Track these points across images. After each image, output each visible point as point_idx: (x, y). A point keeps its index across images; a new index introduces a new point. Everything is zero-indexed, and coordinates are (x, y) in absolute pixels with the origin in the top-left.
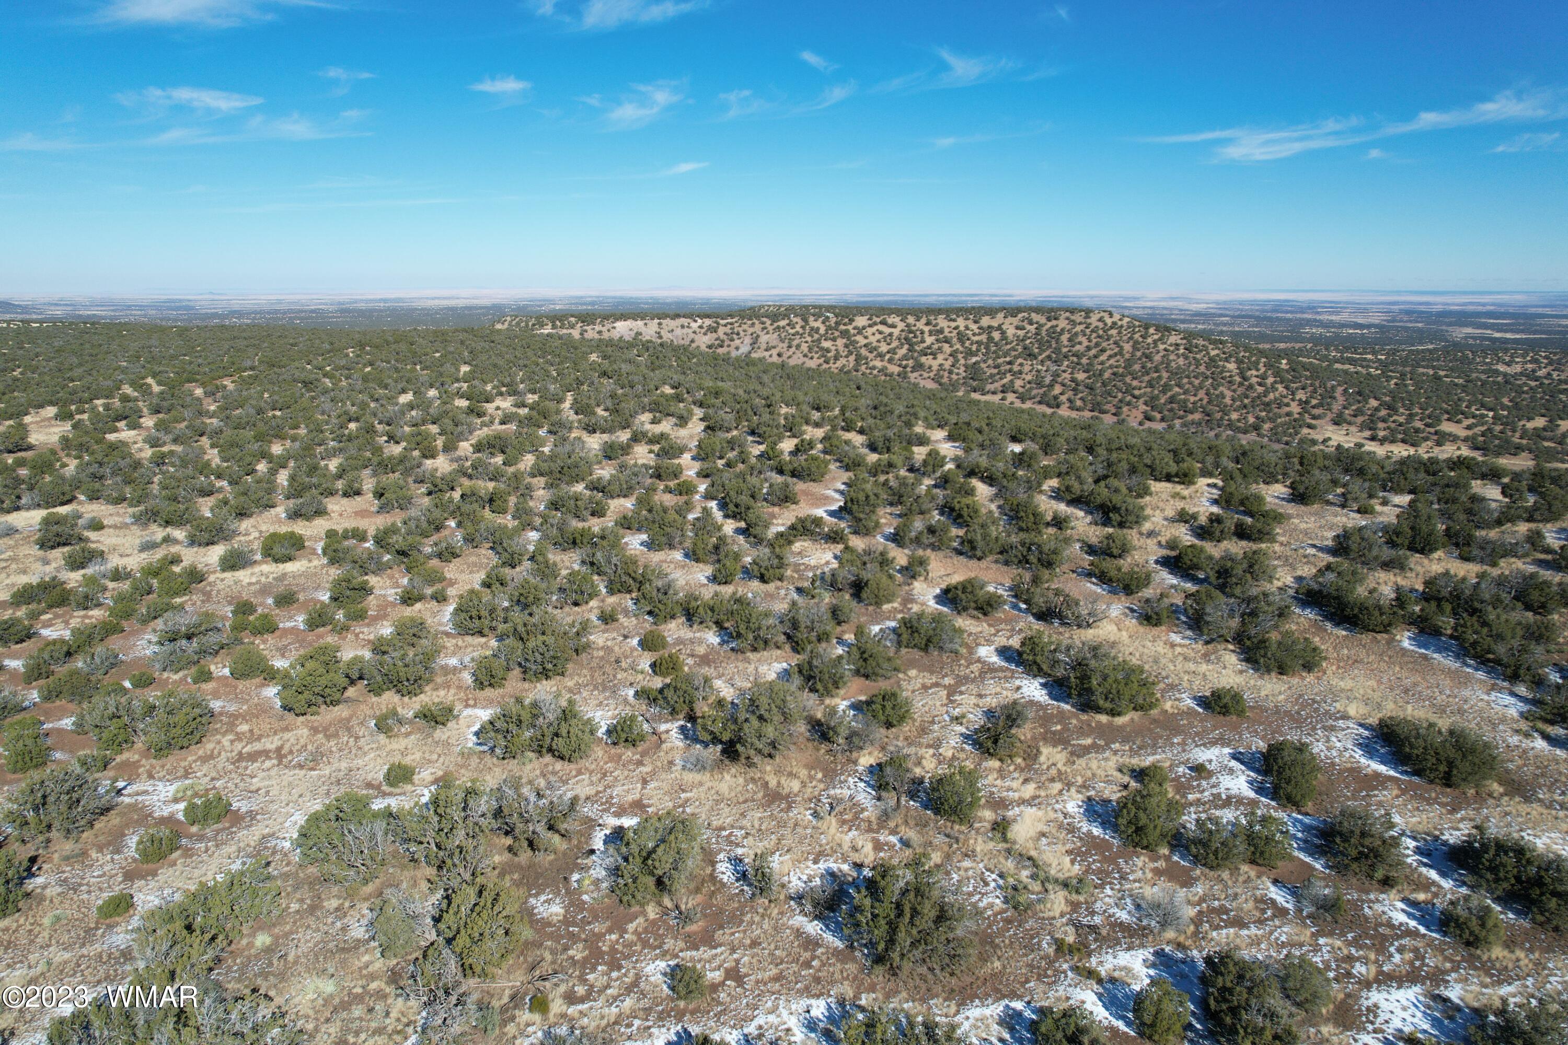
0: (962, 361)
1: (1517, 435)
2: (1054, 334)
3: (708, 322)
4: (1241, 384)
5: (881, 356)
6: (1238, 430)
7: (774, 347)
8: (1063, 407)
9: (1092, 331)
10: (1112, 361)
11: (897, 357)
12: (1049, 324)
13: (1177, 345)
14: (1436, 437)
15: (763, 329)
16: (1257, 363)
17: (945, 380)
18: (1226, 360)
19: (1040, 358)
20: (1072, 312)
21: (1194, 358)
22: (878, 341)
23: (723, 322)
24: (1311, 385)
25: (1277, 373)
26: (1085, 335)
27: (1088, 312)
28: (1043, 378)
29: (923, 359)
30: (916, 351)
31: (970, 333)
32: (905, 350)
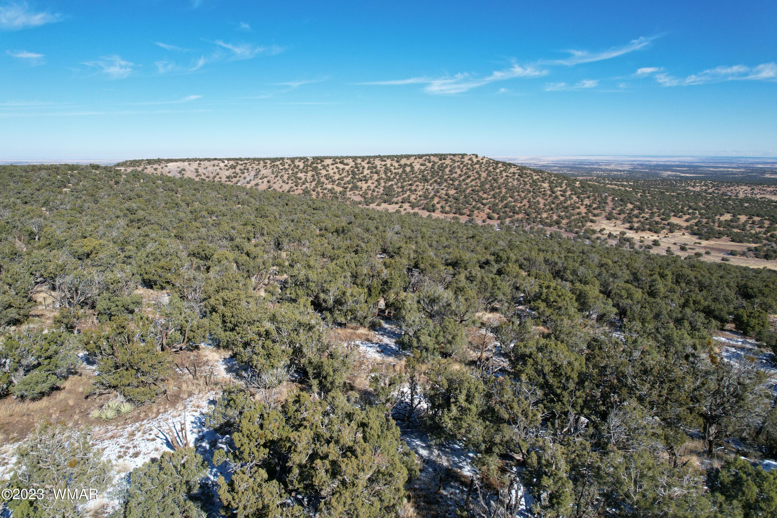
0: (383, 184)
1: (716, 225)
2: (442, 168)
3: (231, 163)
4: (550, 196)
5: (333, 182)
6: (546, 224)
7: (266, 177)
8: (437, 211)
9: (464, 166)
10: (473, 183)
11: (343, 182)
12: (440, 162)
13: (514, 173)
14: (668, 227)
15: (264, 167)
16: (562, 183)
17: (369, 196)
18: (543, 182)
19: (431, 182)
20: (454, 155)
21: (524, 181)
22: (334, 173)
23: (240, 163)
24: (593, 196)
25: (573, 189)
26: (459, 168)
27: (463, 156)
28: (429, 193)
29: (359, 184)
30: (356, 179)
31: (392, 168)
32: (349, 178)
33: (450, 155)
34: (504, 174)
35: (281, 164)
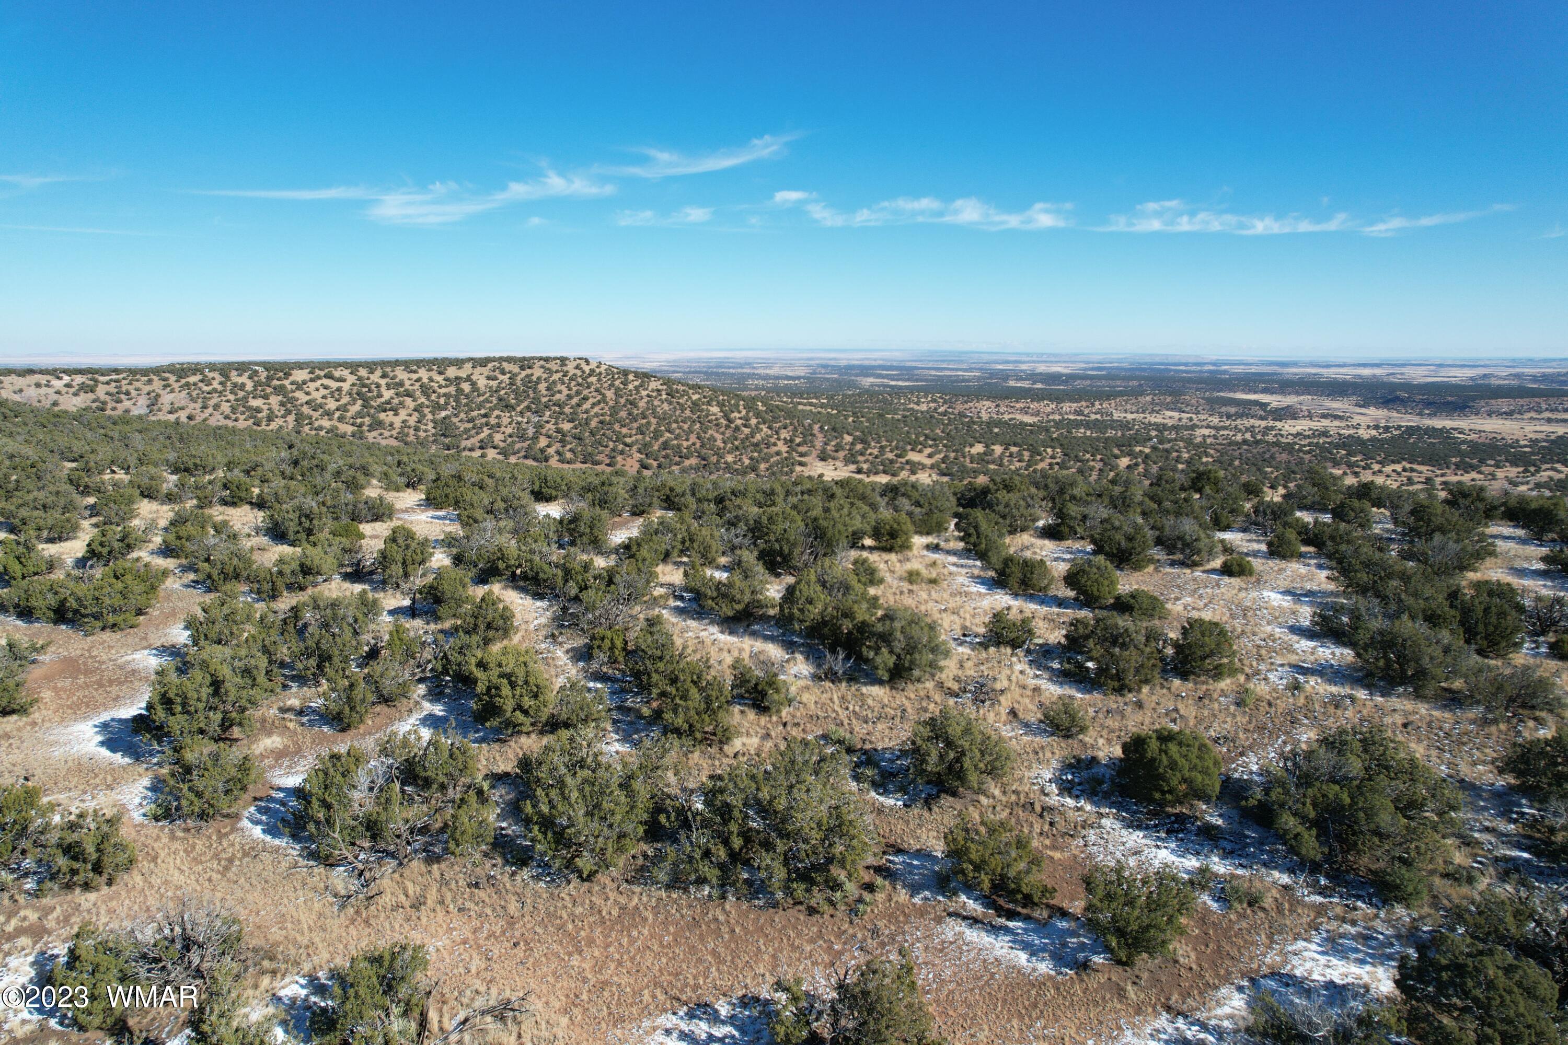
0: (430, 417)
2: (531, 383)
3: (79, 379)
4: (727, 427)
5: (329, 414)
6: (736, 472)
7: (182, 409)
8: (552, 460)
9: (571, 379)
10: (596, 409)
11: (349, 414)
12: (524, 374)
13: (658, 390)
14: (908, 467)
15: (165, 387)
16: (737, 405)
17: (411, 438)
18: (709, 403)
19: (518, 409)
20: (547, 360)
21: (678, 403)
22: (324, 397)
23: (101, 379)
24: (791, 424)
25: (758, 415)
26: (563, 383)
27: (563, 360)
28: (525, 430)
29: (382, 416)
30: (372, 407)
31: (435, 385)
32: (358, 407)
33: (541, 359)
35: (202, 381)
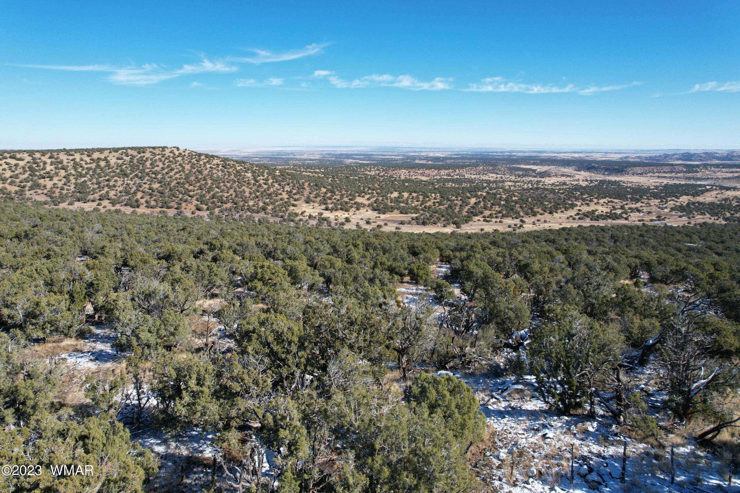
0: (73, 181)
2: (142, 161)
4: (254, 184)
6: (253, 211)
8: (142, 207)
9: (166, 159)
10: (177, 176)
11: (18, 180)
12: (139, 156)
13: (218, 164)
14: (355, 206)
16: (263, 172)
18: (246, 172)
19: (131, 176)
20: (154, 148)
21: (228, 172)
24: (292, 182)
25: (274, 178)
26: (161, 161)
27: (164, 148)
28: (131, 188)
29: (42, 181)
30: (36, 176)
31: (83, 163)
32: (26, 175)
33: (150, 148)
34: (208, 166)
